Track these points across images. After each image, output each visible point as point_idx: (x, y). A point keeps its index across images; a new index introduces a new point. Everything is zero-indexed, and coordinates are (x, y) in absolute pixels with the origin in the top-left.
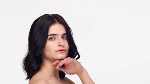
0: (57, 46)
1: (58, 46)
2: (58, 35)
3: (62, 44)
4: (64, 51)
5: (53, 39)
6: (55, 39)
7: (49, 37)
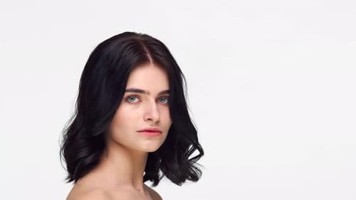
0: (142, 119)
1: (145, 120)
2: (149, 93)
3: (155, 116)
4: (156, 134)
5: (136, 100)
6: (140, 101)
7: (127, 94)
